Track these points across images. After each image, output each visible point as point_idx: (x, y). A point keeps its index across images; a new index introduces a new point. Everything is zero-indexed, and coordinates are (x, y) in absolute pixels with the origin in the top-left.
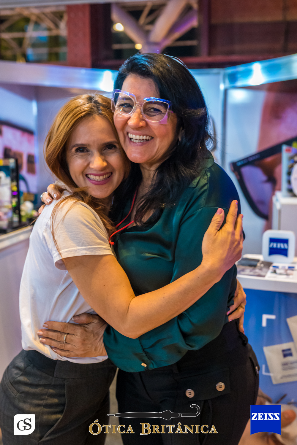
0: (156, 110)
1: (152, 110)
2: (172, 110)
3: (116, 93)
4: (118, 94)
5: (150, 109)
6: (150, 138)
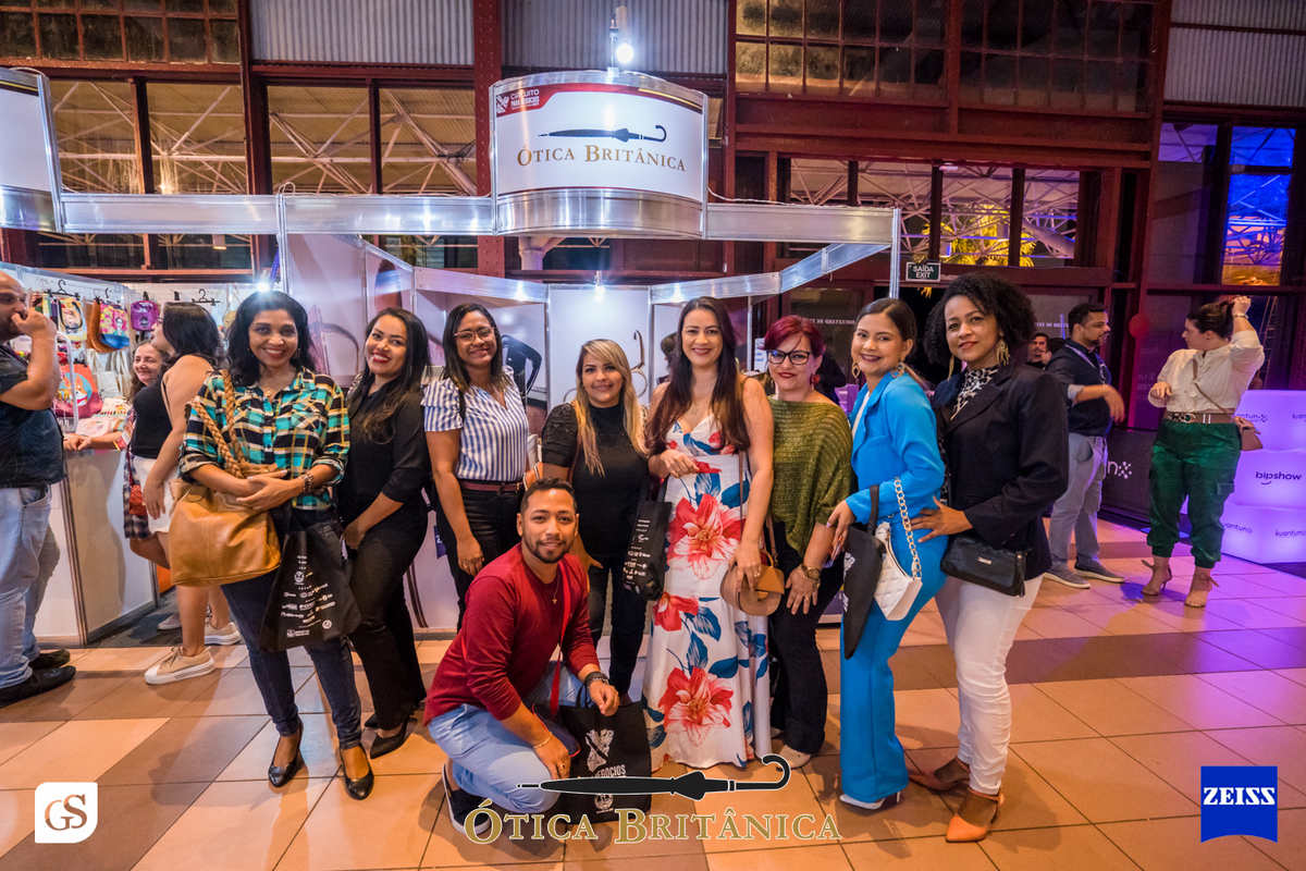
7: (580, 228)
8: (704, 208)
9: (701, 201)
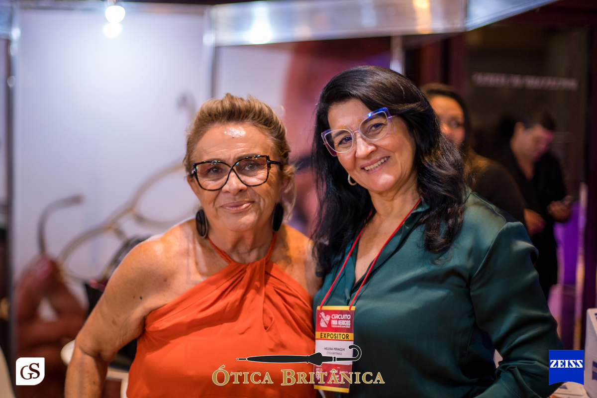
0: (377, 126)
1: (373, 128)
2: (392, 115)
3: (326, 136)
4: (330, 134)
5: (371, 128)
6: (386, 159)
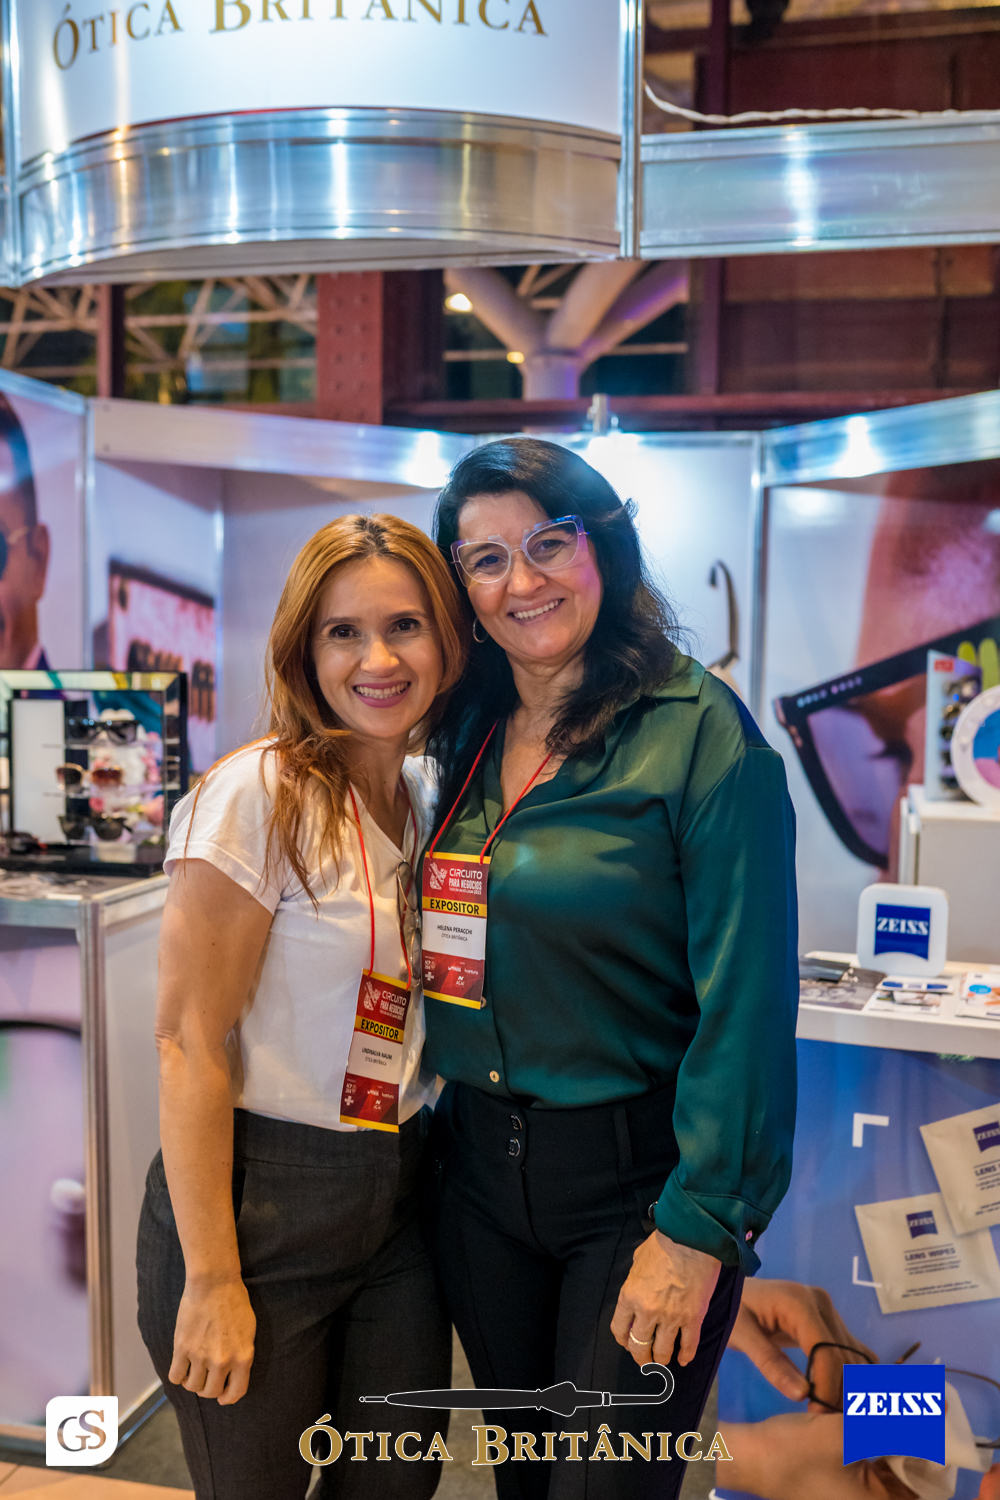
0: (553, 544)
1: (548, 547)
5: (545, 546)
6: (558, 602)
7: (273, 236)
8: (626, 155)
9: (617, 129)
